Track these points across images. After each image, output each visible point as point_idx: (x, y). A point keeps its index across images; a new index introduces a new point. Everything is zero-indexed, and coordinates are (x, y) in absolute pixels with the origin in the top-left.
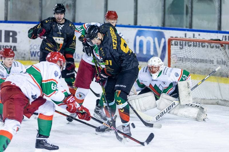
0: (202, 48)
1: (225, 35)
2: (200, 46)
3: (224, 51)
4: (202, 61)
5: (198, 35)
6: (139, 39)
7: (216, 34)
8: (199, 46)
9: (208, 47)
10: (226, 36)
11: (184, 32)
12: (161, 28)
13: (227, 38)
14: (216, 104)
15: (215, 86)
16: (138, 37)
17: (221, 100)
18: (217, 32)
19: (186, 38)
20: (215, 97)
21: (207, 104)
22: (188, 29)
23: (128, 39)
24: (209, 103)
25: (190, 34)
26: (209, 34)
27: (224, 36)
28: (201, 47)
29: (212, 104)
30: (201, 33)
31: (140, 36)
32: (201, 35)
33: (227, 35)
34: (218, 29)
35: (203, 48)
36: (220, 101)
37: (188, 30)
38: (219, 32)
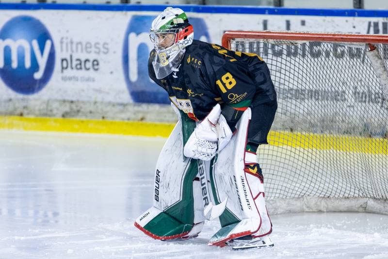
0: (312, 60)
1: (374, 20)
2: (307, 53)
3: (377, 62)
4: (314, 94)
5: (299, 23)
6: (135, 41)
7: (350, 19)
8: (304, 55)
9: (328, 55)
10: (376, 25)
11: (261, 18)
12: (197, 10)
13: (381, 27)
14: (361, 209)
15: (356, 163)
16: (132, 36)
17: (374, 198)
18: (351, 13)
19: (265, 31)
20: (357, 192)
21: (334, 212)
22: (272, 7)
23: (105, 44)
24: (342, 208)
25: (277, 23)
26: (329, 18)
27: (372, 24)
28: (309, 56)
29: (349, 211)
30: (307, 18)
31: (138, 34)
32: (307, 24)
33: (381, 20)
34: (355, 4)
35: (316, 59)
36: (371, 203)
37: (272, 12)
38: (356, 13)
